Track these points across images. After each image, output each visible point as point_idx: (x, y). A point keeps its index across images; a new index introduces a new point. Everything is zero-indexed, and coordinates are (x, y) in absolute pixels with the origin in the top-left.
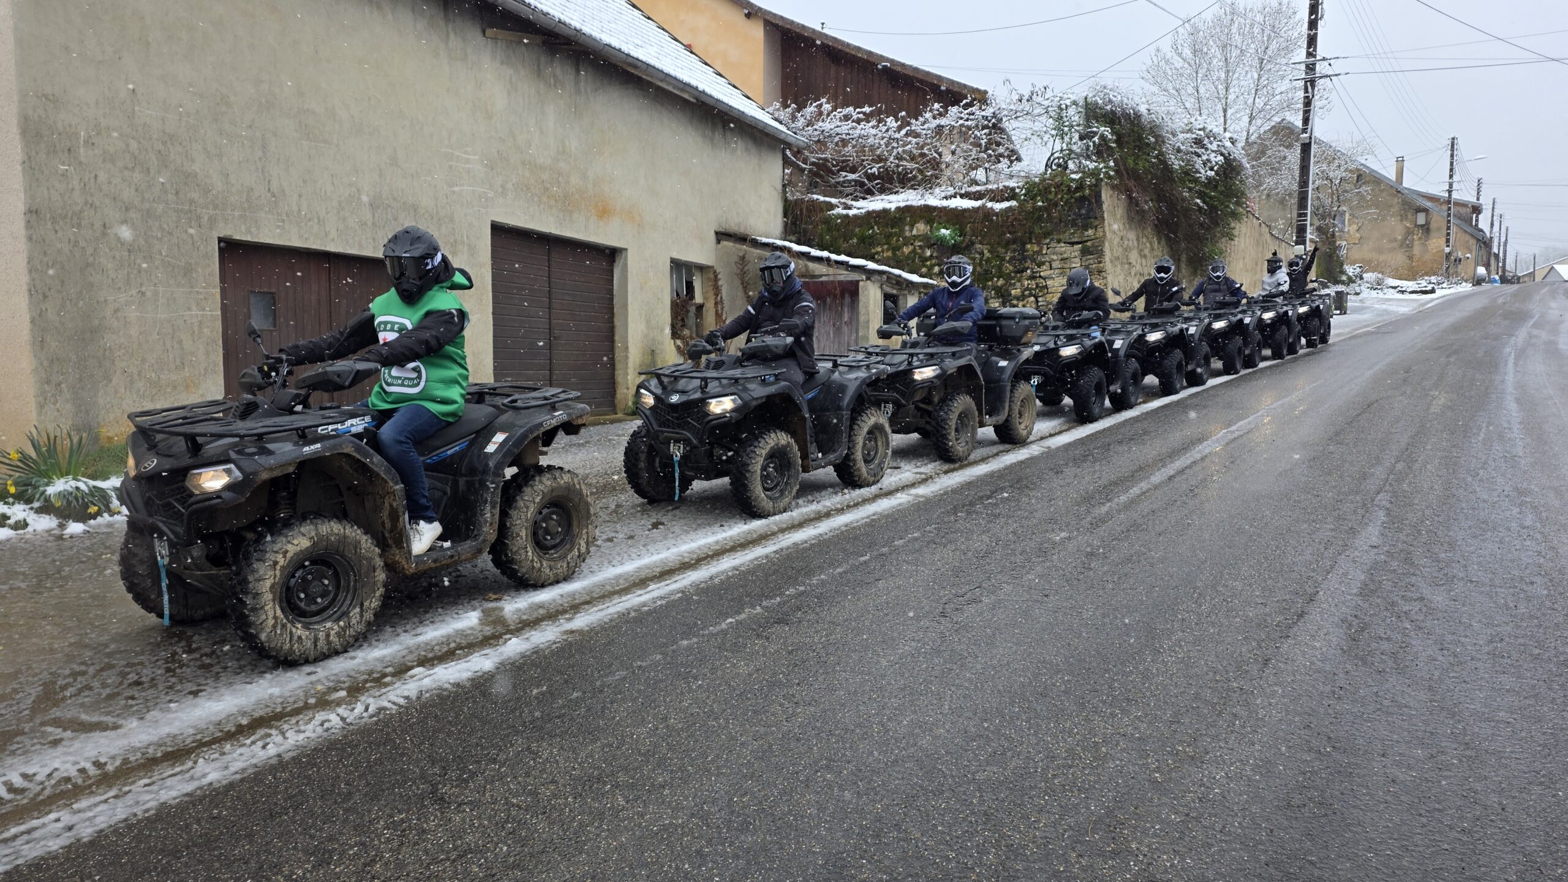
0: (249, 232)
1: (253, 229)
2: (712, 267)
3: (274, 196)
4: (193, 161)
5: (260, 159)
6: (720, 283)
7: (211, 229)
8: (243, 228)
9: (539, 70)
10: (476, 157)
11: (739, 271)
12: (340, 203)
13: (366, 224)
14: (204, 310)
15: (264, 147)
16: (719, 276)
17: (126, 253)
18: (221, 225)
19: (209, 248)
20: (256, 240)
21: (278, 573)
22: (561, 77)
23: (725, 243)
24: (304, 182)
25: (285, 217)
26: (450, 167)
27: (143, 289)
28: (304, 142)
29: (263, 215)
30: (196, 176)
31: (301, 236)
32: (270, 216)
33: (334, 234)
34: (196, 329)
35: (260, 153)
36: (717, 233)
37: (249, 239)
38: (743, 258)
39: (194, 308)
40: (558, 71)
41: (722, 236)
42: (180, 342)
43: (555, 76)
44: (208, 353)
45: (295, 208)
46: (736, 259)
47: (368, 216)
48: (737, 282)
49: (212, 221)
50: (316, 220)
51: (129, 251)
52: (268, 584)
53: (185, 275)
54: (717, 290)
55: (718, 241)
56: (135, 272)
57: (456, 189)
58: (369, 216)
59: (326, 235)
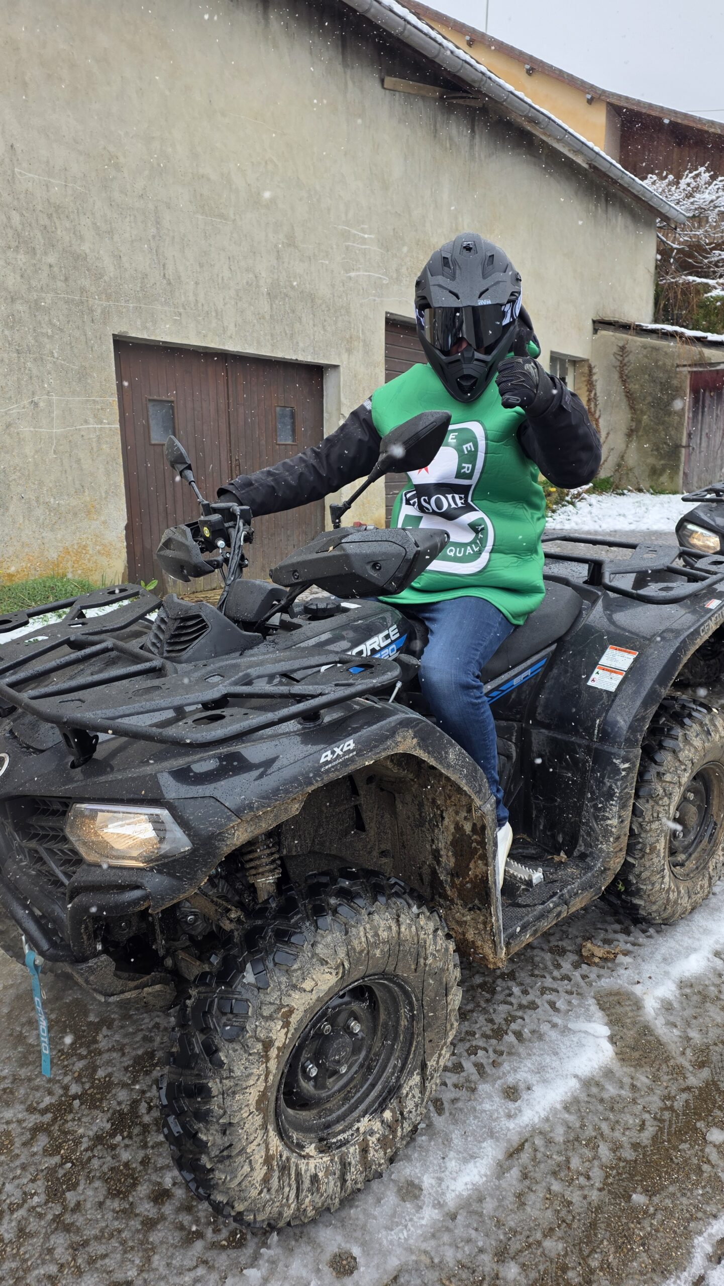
0: (145, 328)
1: (149, 325)
2: (588, 360)
3: (170, 283)
4: (81, 238)
5: (154, 237)
6: (595, 378)
7: (105, 323)
8: (139, 323)
9: (436, 131)
10: (372, 236)
11: (618, 363)
12: (237, 291)
13: (264, 318)
14: (101, 423)
15: (158, 223)
16: (594, 371)
17: (15, 355)
18: (116, 319)
19: (104, 347)
20: (153, 338)
21: (273, 1065)
22: (456, 140)
23: (603, 333)
24: (201, 265)
25: (181, 310)
26: (347, 248)
27: (36, 399)
28: (200, 217)
29: (160, 307)
30: (85, 259)
31: (199, 333)
32: (166, 308)
33: (232, 329)
34: (94, 445)
35: (153, 230)
36: (594, 322)
37: (146, 337)
38: (623, 348)
39: (91, 420)
40: (454, 132)
41: (600, 324)
42: (78, 461)
43: (451, 139)
44: (108, 473)
45: (192, 298)
46: (615, 349)
47: (264, 306)
48: (616, 376)
49: (106, 313)
50: (214, 314)
51: (18, 352)
52: (253, 1096)
53: (80, 379)
54: (591, 385)
55: (595, 331)
56: (26, 378)
57: (352, 274)
58: (267, 308)
59: (224, 331)
